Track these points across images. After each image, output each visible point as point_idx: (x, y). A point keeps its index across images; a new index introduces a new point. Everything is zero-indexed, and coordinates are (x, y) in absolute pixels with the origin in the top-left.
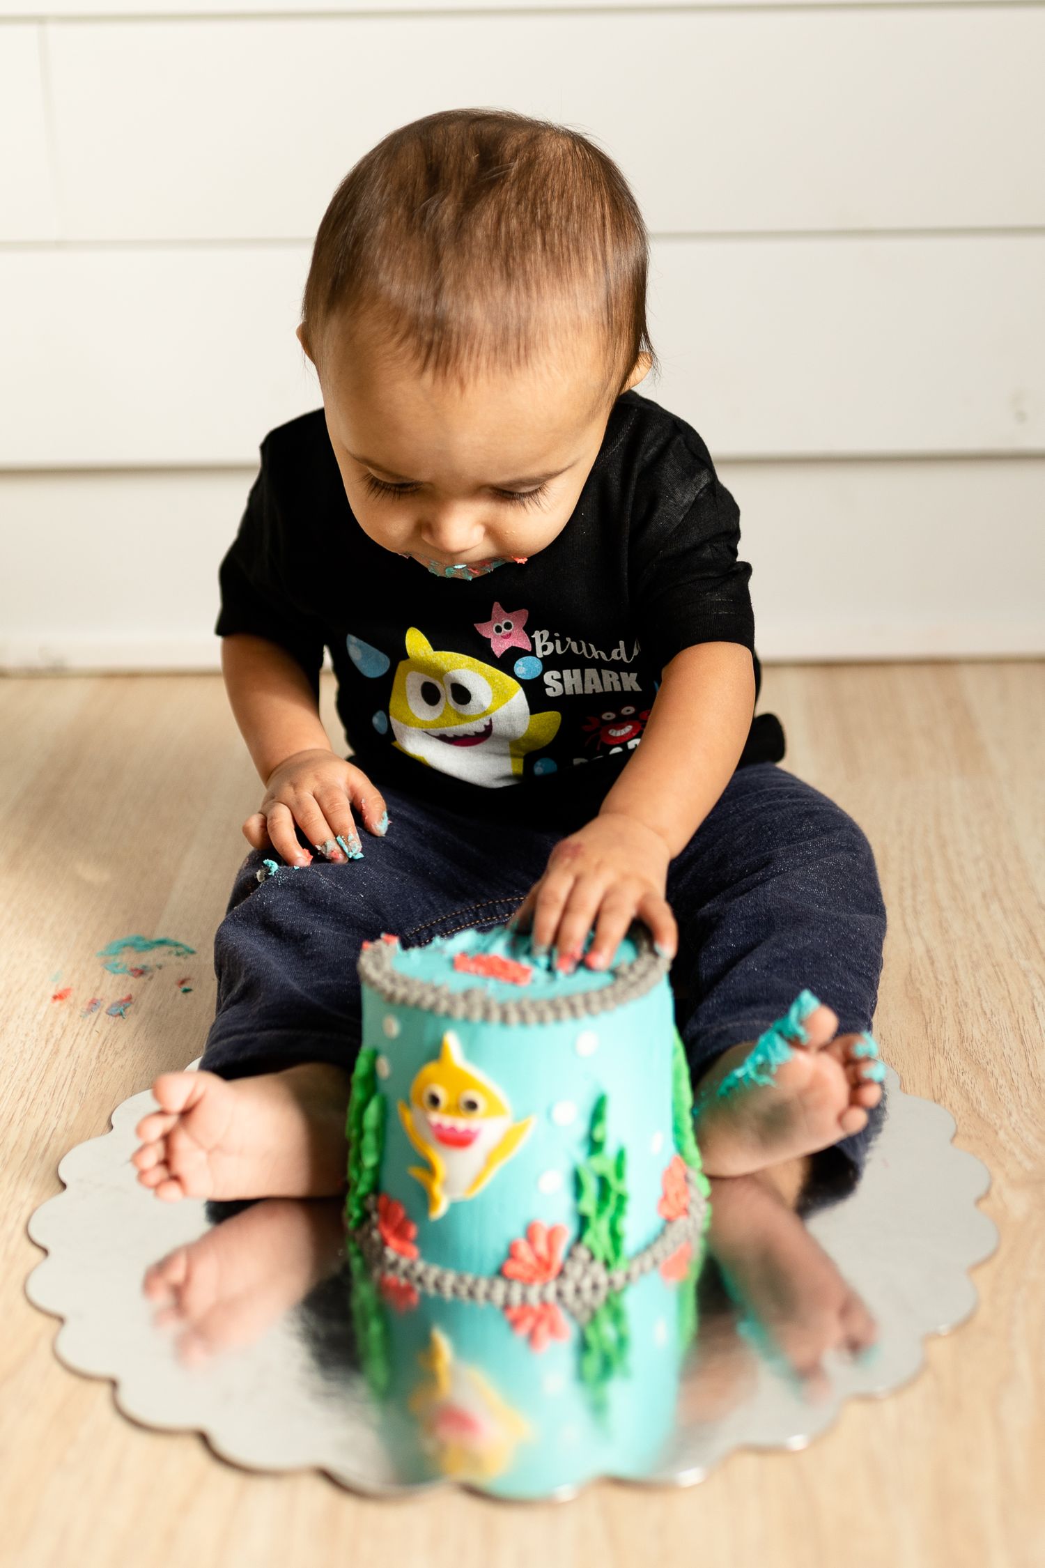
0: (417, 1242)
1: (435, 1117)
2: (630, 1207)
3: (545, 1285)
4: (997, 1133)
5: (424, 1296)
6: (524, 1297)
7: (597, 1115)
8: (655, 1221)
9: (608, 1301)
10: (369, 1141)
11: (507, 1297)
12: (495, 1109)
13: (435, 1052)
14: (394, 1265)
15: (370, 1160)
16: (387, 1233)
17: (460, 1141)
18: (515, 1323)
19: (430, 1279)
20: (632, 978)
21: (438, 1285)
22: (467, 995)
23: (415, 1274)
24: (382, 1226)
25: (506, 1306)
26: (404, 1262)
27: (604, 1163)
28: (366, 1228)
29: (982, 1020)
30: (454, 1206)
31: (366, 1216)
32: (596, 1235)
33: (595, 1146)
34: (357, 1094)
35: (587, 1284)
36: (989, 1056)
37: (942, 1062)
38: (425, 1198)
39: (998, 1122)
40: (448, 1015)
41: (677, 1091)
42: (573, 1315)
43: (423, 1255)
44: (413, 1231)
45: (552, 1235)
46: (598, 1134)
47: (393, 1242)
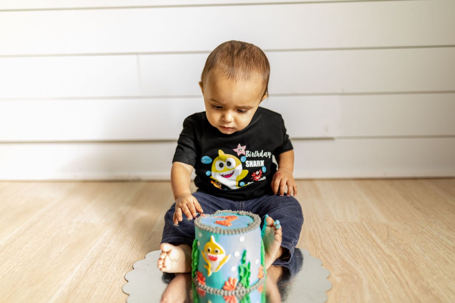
0: (205, 281)
1: (209, 254)
2: (251, 275)
3: (232, 291)
4: (332, 265)
5: (206, 293)
6: (228, 294)
7: (244, 254)
8: (256, 279)
9: (246, 295)
10: (195, 259)
11: (224, 294)
12: (222, 252)
13: (209, 240)
14: (200, 286)
15: (196, 264)
16: (199, 279)
17: (214, 259)
18: (226, 300)
19: (208, 289)
20: (252, 226)
21: (209, 291)
22: (216, 228)
23: (204, 288)
24: (198, 278)
25: (224, 296)
26: (202, 286)
27: (245, 265)
28: (195, 278)
29: (326, 243)
30: (213, 273)
31: (195, 276)
32: (244, 281)
33: (243, 261)
34: (193, 249)
35: (241, 291)
36: (328, 250)
37: (319, 251)
38: (207, 272)
39: (332, 263)
40: (212, 232)
41: (262, 251)
42: (238, 298)
43: (206, 284)
44: (204, 279)
45: (234, 280)
46: (244, 259)
47: (200, 281)
